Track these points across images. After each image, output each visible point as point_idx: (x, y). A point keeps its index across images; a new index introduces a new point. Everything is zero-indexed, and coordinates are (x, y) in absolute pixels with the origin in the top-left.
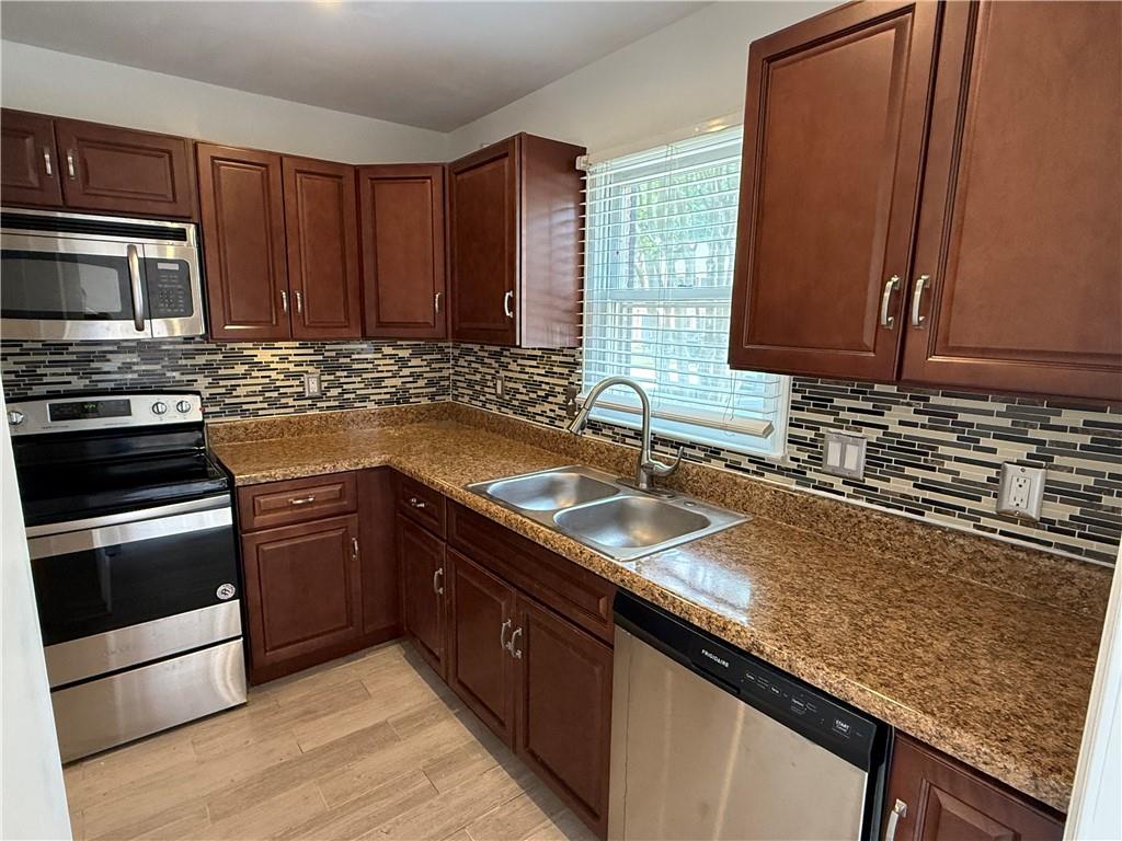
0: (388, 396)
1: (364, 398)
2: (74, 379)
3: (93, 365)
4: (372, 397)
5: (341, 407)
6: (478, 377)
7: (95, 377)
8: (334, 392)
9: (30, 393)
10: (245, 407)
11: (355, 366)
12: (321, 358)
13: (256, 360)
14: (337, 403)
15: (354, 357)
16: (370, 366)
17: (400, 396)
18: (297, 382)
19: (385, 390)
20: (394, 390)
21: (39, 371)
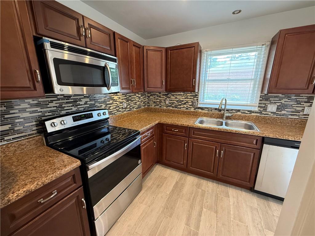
0: (137, 107)
1: (133, 108)
2: (73, 108)
3: (78, 103)
4: (135, 107)
5: (130, 110)
6: (158, 100)
7: (78, 107)
8: (129, 106)
9: (61, 114)
10: (112, 112)
11: (132, 99)
12: (126, 98)
13: (114, 99)
14: (129, 109)
15: (132, 97)
16: (134, 99)
17: (139, 107)
18: (122, 105)
19: (137, 105)
20: (138, 105)
21: (63, 106)
